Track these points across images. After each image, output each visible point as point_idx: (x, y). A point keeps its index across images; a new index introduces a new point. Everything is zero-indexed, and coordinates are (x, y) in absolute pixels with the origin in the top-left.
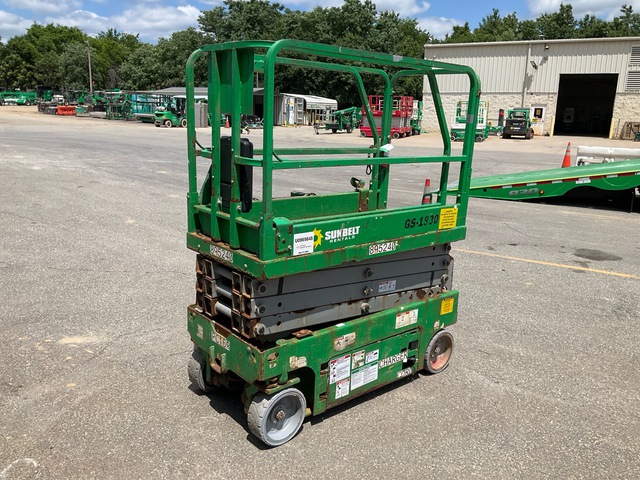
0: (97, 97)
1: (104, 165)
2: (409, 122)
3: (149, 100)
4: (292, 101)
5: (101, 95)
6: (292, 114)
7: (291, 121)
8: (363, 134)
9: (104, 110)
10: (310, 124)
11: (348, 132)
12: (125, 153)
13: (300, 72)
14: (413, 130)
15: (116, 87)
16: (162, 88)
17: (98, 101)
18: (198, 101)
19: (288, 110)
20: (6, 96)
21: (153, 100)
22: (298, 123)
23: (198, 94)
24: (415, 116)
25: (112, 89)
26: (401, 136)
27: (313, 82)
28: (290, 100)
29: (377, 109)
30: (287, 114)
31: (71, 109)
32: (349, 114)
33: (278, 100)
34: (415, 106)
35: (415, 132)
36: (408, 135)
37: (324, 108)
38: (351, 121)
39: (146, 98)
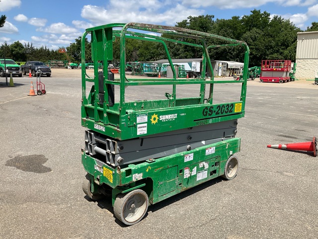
0: (128, 65)
1: (133, 97)
2: (288, 74)
3: (151, 66)
4: (221, 64)
5: (130, 64)
6: (220, 71)
7: (220, 75)
8: (262, 81)
9: (131, 71)
10: (229, 76)
11: (252, 80)
12: (142, 91)
13: (225, 50)
14: (291, 79)
15: (136, 60)
16: (157, 60)
17: (128, 67)
18: (174, 65)
19: (218, 69)
20: (89, 65)
21: (153, 66)
22: (223, 75)
23: (174, 62)
24: (292, 71)
25: (134, 61)
26: (284, 82)
27: (232, 54)
28: (219, 64)
29: (270, 67)
30: (218, 71)
31: (116, 71)
32: (253, 70)
33: (213, 64)
34: (292, 65)
35: (292, 79)
36: (288, 81)
37: (239, 68)
38: (254, 74)
39: (150, 65)
